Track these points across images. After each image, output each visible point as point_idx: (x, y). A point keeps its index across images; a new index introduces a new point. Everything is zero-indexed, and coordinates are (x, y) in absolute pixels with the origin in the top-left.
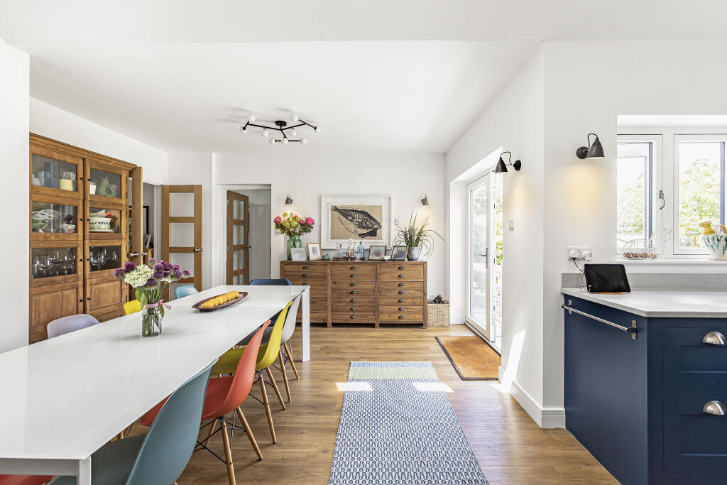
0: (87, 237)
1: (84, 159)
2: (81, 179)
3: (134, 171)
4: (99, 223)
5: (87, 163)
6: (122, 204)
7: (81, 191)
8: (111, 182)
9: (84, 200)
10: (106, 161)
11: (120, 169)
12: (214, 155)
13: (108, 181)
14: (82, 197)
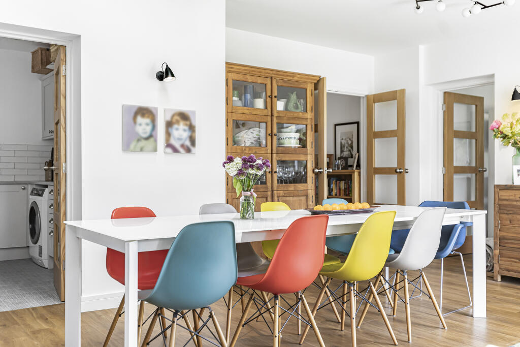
0: (274, 151)
1: (271, 78)
2: (269, 97)
3: (318, 83)
4: (288, 138)
5: (274, 81)
6: (307, 119)
7: (269, 108)
8: (299, 97)
9: (272, 116)
10: (290, 76)
11: (306, 83)
12: (422, 48)
13: (295, 97)
14: (270, 114)
